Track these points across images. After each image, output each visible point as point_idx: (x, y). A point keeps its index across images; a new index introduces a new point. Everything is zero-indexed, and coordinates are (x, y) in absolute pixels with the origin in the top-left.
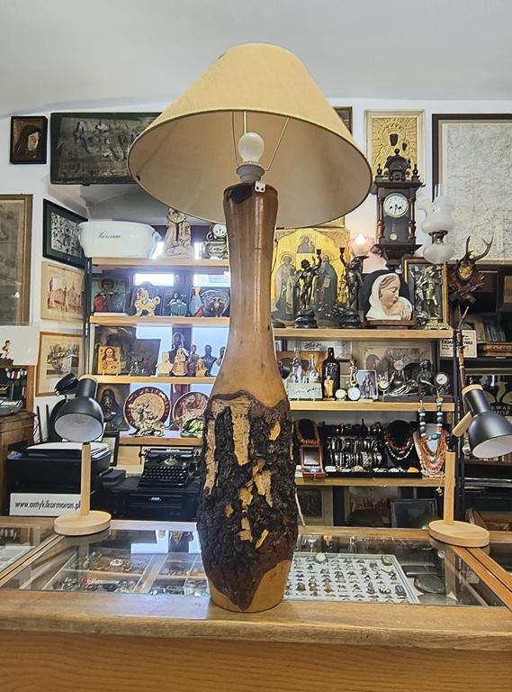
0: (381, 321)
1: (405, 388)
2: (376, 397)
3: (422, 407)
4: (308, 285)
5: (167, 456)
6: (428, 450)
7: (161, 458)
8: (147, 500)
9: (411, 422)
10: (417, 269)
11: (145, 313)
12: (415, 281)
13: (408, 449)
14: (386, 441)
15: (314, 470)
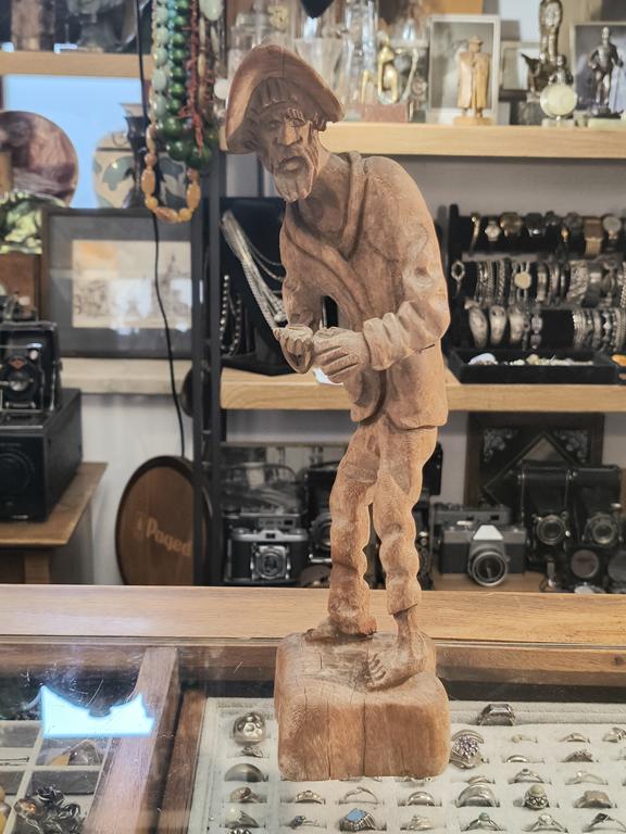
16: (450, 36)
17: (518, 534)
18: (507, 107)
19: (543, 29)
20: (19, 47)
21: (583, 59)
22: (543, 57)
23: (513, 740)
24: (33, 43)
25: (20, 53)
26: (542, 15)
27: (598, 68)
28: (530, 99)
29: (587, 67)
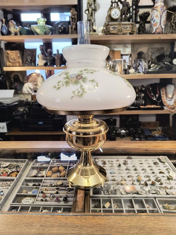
1: (157, 67)
8: (37, 123)
16: (116, 62)
17: (127, 131)
18: (124, 72)
19: (130, 61)
20: (57, 66)
21: (135, 65)
22: (129, 65)
23: (132, 161)
24: (59, 66)
25: (57, 67)
26: (129, 59)
27: (137, 66)
28: (128, 71)
29: (136, 66)
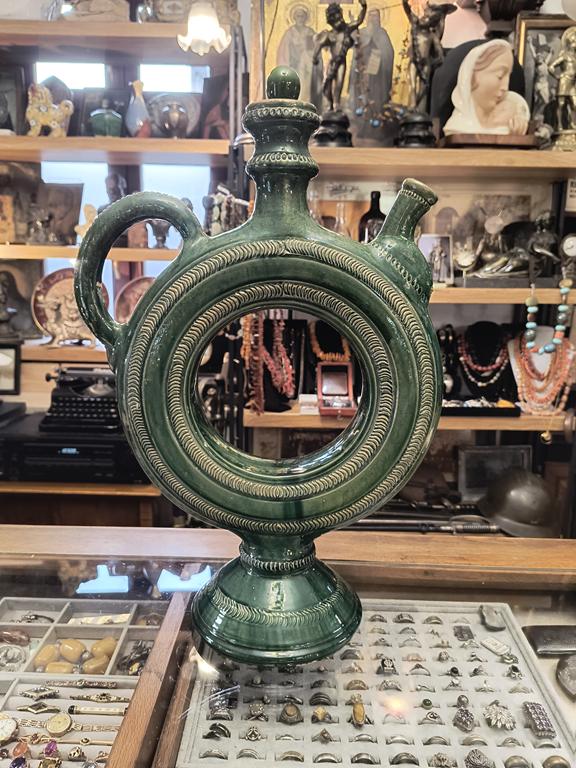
0: (472, 136)
1: (505, 264)
2: (451, 280)
3: (531, 297)
4: (340, 60)
5: (93, 381)
6: (533, 371)
7: (82, 384)
8: (54, 452)
9: (503, 325)
10: (542, 40)
11: (46, 131)
12: (537, 64)
13: (498, 369)
14: (461, 355)
15: (338, 404)
